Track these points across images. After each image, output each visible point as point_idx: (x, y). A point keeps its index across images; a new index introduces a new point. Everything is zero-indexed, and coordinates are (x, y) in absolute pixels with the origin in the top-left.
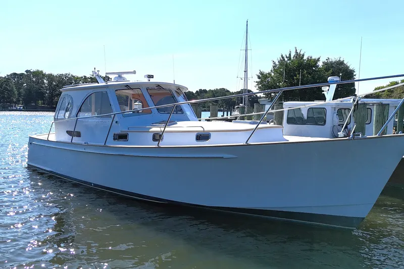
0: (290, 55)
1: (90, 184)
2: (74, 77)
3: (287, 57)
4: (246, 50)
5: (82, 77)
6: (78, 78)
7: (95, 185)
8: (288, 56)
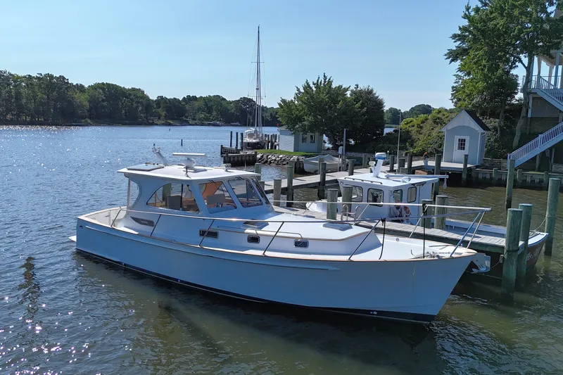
0: (318, 81)
1: (177, 280)
2: (13, 75)
3: (314, 84)
4: (258, 63)
5: (25, 77)
6: (18, 77)
7: (182, 281)
8: (315, 82)
